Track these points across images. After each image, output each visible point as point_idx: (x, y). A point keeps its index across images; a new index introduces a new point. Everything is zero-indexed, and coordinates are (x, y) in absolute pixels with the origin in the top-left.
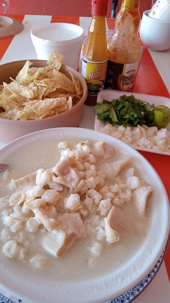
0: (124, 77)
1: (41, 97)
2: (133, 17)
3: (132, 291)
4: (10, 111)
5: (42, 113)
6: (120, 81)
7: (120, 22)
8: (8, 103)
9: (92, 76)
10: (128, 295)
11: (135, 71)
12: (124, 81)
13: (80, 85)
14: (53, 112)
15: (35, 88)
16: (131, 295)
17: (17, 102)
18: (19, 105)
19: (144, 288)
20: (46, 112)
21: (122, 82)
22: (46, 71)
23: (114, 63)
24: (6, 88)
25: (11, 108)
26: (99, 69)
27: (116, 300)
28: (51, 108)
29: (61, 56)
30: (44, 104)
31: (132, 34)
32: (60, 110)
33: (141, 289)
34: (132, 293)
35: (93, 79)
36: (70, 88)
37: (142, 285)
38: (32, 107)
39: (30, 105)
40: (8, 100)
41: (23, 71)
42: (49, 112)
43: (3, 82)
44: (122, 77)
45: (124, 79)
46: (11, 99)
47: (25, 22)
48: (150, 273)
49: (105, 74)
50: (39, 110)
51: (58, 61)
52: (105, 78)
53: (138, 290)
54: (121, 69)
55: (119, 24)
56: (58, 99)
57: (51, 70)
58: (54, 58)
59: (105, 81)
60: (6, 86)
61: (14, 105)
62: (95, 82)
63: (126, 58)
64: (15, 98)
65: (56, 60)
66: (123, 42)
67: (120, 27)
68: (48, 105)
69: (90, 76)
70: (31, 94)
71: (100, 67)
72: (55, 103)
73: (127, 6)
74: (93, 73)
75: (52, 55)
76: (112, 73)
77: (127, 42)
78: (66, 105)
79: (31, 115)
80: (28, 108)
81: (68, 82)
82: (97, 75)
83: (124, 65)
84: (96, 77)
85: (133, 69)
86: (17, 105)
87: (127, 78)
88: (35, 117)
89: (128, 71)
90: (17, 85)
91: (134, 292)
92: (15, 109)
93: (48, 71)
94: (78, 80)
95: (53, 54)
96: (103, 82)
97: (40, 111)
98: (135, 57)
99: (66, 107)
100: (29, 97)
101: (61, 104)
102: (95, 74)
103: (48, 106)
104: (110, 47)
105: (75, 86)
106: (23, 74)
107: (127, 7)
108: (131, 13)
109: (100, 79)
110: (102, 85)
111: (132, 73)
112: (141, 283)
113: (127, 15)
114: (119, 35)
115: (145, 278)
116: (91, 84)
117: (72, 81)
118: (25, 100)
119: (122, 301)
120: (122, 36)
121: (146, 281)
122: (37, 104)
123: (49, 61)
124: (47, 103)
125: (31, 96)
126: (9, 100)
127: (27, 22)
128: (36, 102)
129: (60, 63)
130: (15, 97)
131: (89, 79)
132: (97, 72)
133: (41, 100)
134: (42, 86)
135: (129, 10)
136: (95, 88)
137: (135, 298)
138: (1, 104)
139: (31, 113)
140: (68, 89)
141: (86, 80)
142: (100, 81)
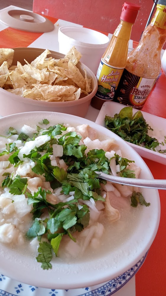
0: (137, 90)
1: (51, 83)
2: (160, 34)
3: (114, 283)
4: (18, 89)
5: (49, 97)
6: (133, 93)
7: (146, 35)
8: (18, 80)
9: (105, 79)
10: (109, 287)
11: (150, 87)
12: (136, 94)
13: (91, 83)
14: (60, 99)
15: (47, 73)
16: (112, 287)
17: (27, 82)
18: (27, 85)
19: (126, 281)
20: (53, 96)
21: (134, 95)
22: (62, 62)
23: (131, 74)
24: (19, 68)
25: (19, 86)
26: (113, 73)
27: (97, 291)
28: (58, 94)
29: (79, 54)
30: (53, 89)
31: (156, 50)
32: (66, 99)
33: (123, 282)
34: (114, 285)
35: (105, 82)
36: (80, 82)
37: (124, 278)
38: (41, 89)
39: (38, 86)
40: (18, 78)
41: (40, 58)
42: (57, 97)
43: (18, 62)
44: (136, 90)
45: (137, 92)
46: (22, 77)
47: (57, 24)
48: (133, 267)
49: (119, 81)
50: (46, 93)
51: (76, 58)
52: (117, 85)
53: (120, 283)
54: (136, 82)
55: (145, 37)
56: (67, 88)
57: (66, 62)
58: (72, 54)
59: (116, 88)
60: (19, 66)
61: (23, 84)
62: (106, 85)
63: (144, 71)
64: (26, 78)
65: (74, 56)
66: (145, 55)
67: (145, 40)
68: (57, 90)
69: (103, 78)
70: (42, 77)
71: (115, 72)
72: (64, 90)
73: (157, 21)
74: (106, 76)
75: (71, 51)
76: (127, 83)
77: (148, 57)
78: (73, 95)
79: (38, 96)
80: (36, 89)
81: (80, 77)
82: (110, 79)
83: (141, 78)
84: (108, 81)
85: (148, 85)
86: (26, 85)
87: (140, 92)
88: (41, 99)
89: (142, 85)
90: (29, 68)
91: (116, 284)
92: (23, 88)
93: (64, 62)
94: (90, 79)
95: (73, 50)
96: (114, 89)
97: (48, 95)
98: (153, 74)
99: (73, 98)
100: (40, 79)
101: (69, 93)
102: (108, 77)
103: (56, 92)
104: (131, 58)
105: (86, 83)
106: (39, 60)
107: (157, 23)
108: (159, 29)
109: (112, 84)
110: (112, 91)
111: (146, 88)
112: (123, 276)
113: (154, 30)
114: (142, 48)
115: (128, 272)
116: (101, 86)
117: (84, 78)
118: (35, 81)
119: (103, 293)
120: (145, 50)
121: (129, 275)
122: (46, 87)
123: (67, 56)
124: (56, 89)
125: (42, 79)
126: (20, 78)
127: (59, 25)
128: (45, 86)
129: (77, 60)
130: (26, 76)
131: (101, 81)
132: (110, 77)
133: (51, 85)
134: (54, 73)
135: (158, 26)
136: (105, 91)
137: (117, 290)
138: (11, 80)
139: (38, 95)
140: (79, 83)
141: (98, 82)
142: (112, 86)
